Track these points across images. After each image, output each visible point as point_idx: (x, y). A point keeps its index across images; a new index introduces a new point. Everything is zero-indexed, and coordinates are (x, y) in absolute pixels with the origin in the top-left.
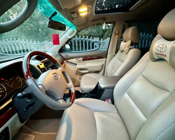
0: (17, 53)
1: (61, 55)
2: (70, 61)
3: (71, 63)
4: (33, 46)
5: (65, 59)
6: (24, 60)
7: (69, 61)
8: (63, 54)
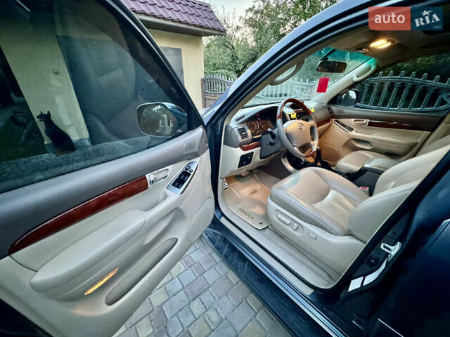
0: (276, 96)
1: (329, 109)
2: (343, 121)
3: (343, 125)
4: (297, 87)
5: (333, 117)
6: (280, 105)
7: (340, 120)
8: (335, 108)
